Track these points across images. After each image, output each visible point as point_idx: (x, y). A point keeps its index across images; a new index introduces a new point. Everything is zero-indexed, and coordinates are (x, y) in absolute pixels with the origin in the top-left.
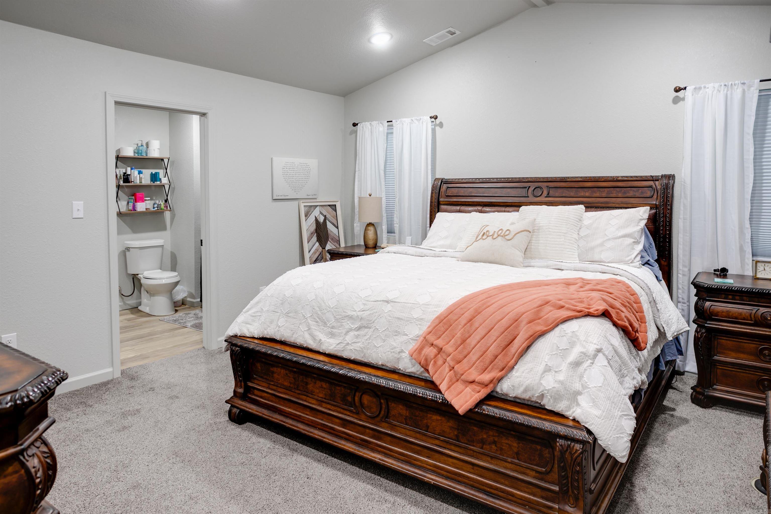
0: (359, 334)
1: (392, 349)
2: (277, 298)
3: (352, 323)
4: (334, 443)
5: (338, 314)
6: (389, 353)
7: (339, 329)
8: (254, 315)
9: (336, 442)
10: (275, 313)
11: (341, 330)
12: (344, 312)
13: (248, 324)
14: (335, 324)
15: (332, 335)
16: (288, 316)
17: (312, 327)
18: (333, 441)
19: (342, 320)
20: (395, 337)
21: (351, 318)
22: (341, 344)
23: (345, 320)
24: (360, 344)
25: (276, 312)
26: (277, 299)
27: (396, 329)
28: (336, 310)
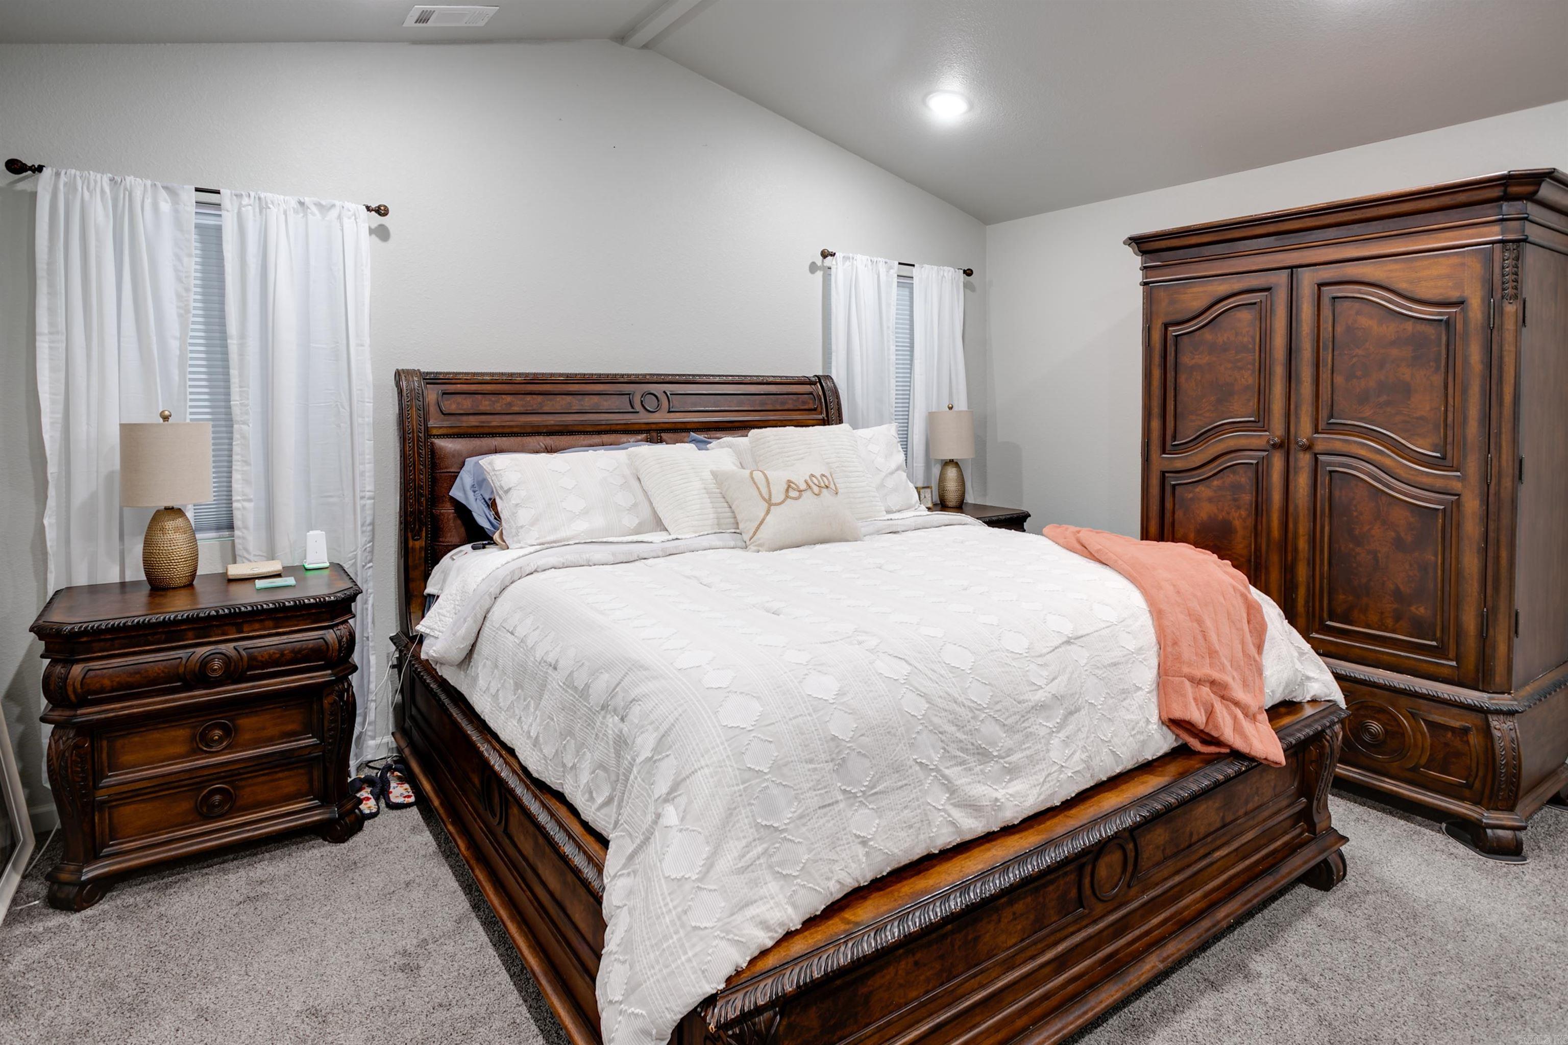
0: (1066, 734)
1: (1133, 729)
2: (811, 761)
3: (1048, 719)
4: (1086, 1017)
5: (1007, 714)
6: (1131, 739)
7: (1024, 747)
8: (742, 864)
9: (1085, 1013)
10: (828, 809)
11: (1029, 748)
12: (1019, 703)
13: (747, 905)
14: (1009, 743)
15: (1013, 772)
16: (876, 793)
17: (958, 782)
18: (1080, 1017)
19: (1024, 722)
20: (1124, 704)
21: (1041, 708)
22: (1050, 778)
23: (1033, 719)
24: (1078, 754)
25: (829, 805)
26: (811, 766)
27: (1121, 687)
28: (998, 707)
